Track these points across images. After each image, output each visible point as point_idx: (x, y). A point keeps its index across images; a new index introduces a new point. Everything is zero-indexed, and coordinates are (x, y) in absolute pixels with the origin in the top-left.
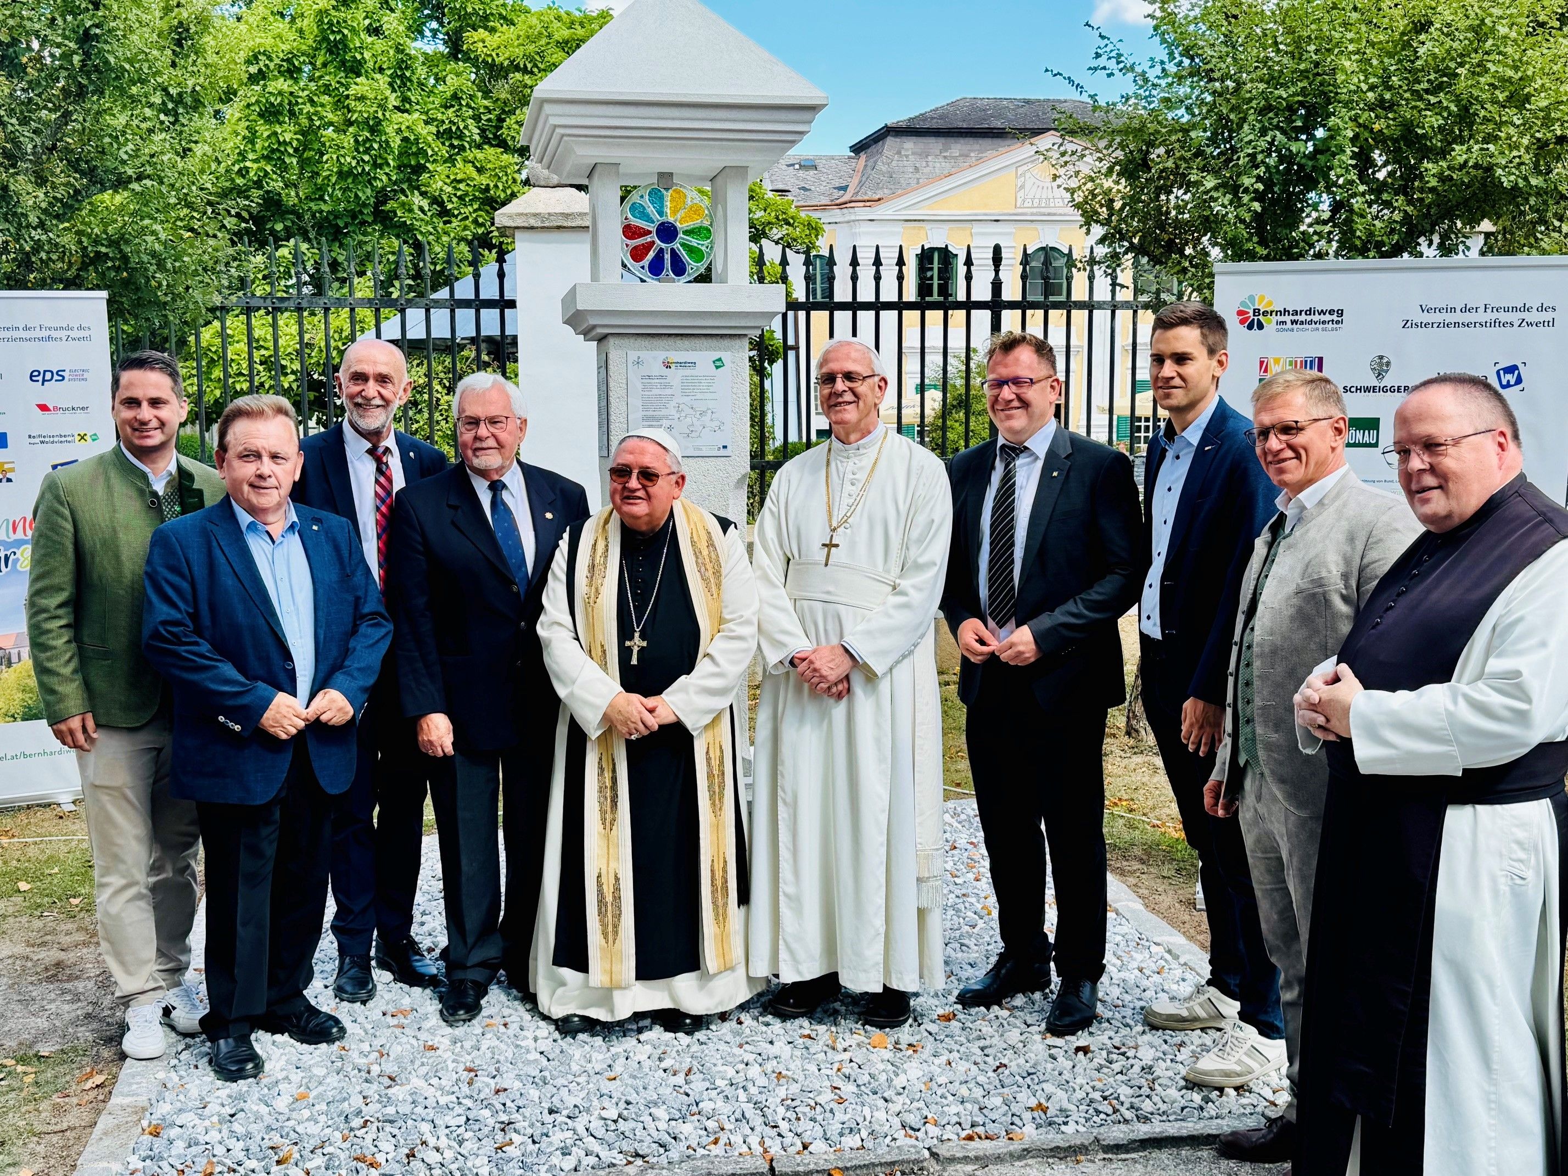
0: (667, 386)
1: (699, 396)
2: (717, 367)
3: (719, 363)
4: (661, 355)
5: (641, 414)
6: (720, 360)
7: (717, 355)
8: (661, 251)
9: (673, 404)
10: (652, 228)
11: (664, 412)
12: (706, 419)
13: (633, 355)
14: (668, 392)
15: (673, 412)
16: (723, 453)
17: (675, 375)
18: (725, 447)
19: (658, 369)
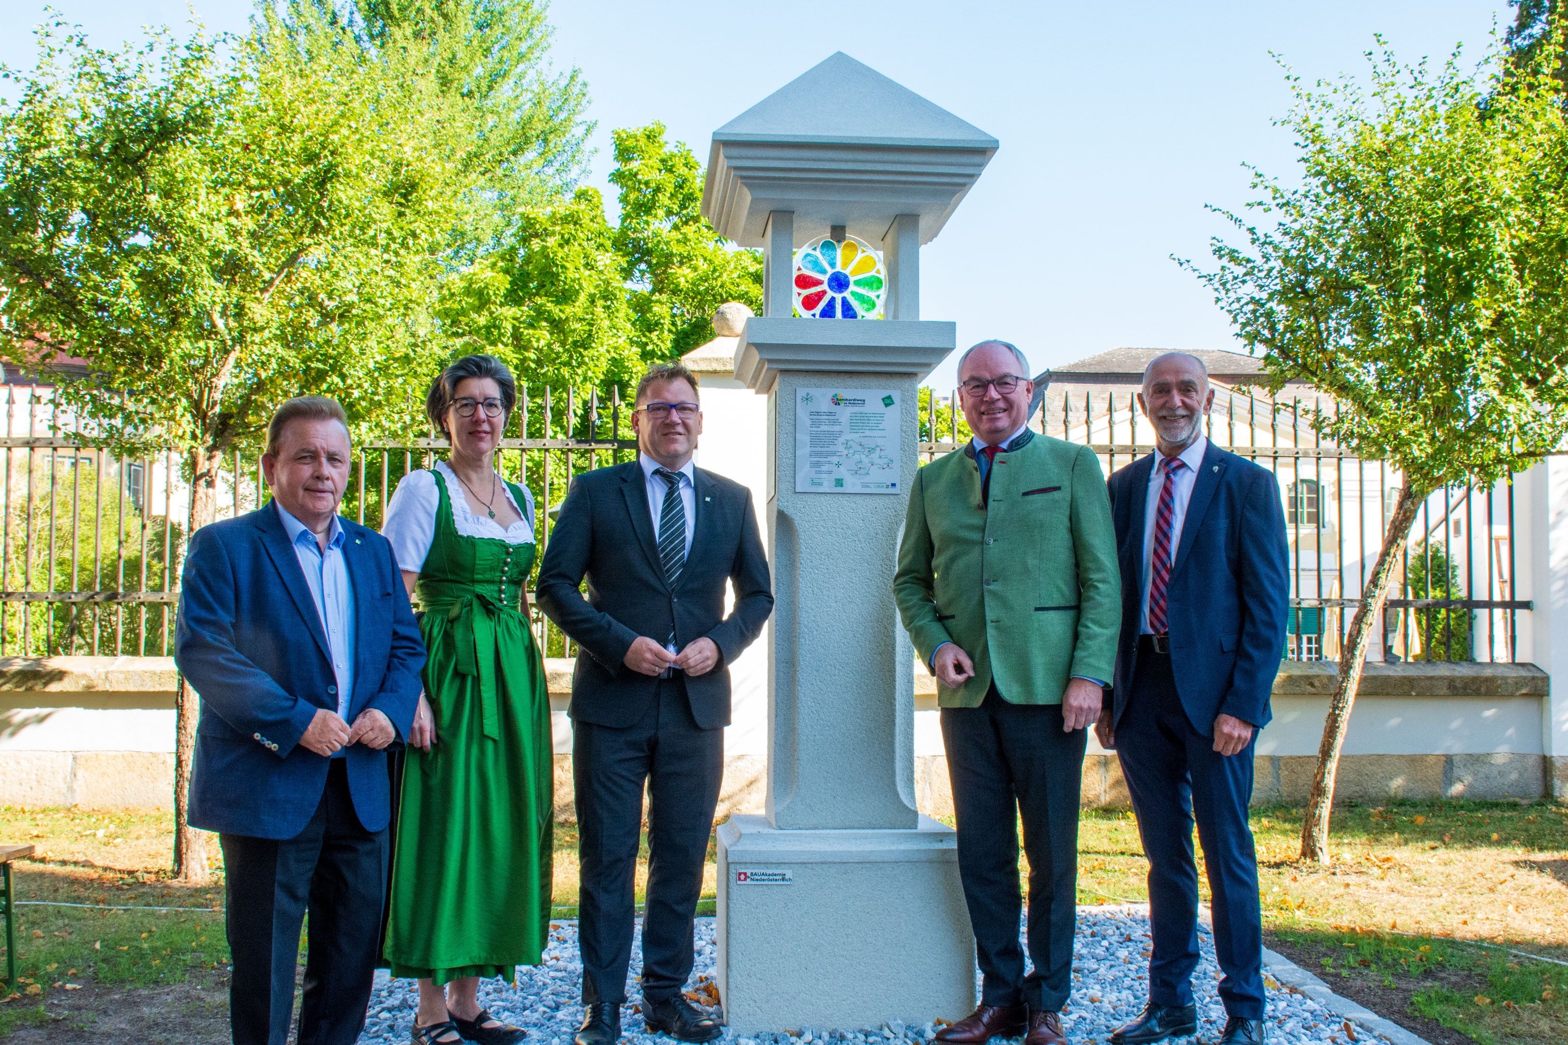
0: (836, 422)
1: (867, 433)
2: (887, 405)
3: (888, 401)
4: (830, 392)
5: (808, 449)
6: (889, 397)
7: (886, 393)
8: (833, 299)
9: (842, 440)
10: (825, 278)
11: (832, 448)
12: (875, 456)
13: (801, 393)
14: (837, 428)
15: (841, 448)
16: (891, 490)
17: (845, 413)
18: (893, 485)
19: (825, 405)
